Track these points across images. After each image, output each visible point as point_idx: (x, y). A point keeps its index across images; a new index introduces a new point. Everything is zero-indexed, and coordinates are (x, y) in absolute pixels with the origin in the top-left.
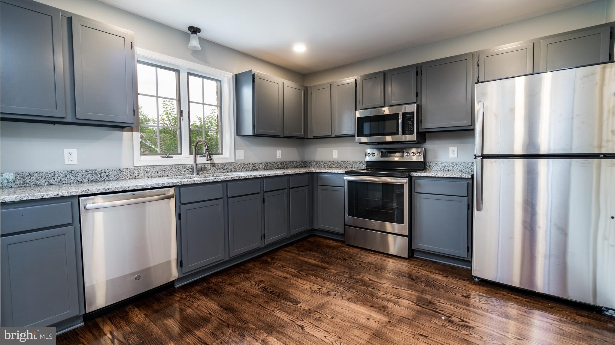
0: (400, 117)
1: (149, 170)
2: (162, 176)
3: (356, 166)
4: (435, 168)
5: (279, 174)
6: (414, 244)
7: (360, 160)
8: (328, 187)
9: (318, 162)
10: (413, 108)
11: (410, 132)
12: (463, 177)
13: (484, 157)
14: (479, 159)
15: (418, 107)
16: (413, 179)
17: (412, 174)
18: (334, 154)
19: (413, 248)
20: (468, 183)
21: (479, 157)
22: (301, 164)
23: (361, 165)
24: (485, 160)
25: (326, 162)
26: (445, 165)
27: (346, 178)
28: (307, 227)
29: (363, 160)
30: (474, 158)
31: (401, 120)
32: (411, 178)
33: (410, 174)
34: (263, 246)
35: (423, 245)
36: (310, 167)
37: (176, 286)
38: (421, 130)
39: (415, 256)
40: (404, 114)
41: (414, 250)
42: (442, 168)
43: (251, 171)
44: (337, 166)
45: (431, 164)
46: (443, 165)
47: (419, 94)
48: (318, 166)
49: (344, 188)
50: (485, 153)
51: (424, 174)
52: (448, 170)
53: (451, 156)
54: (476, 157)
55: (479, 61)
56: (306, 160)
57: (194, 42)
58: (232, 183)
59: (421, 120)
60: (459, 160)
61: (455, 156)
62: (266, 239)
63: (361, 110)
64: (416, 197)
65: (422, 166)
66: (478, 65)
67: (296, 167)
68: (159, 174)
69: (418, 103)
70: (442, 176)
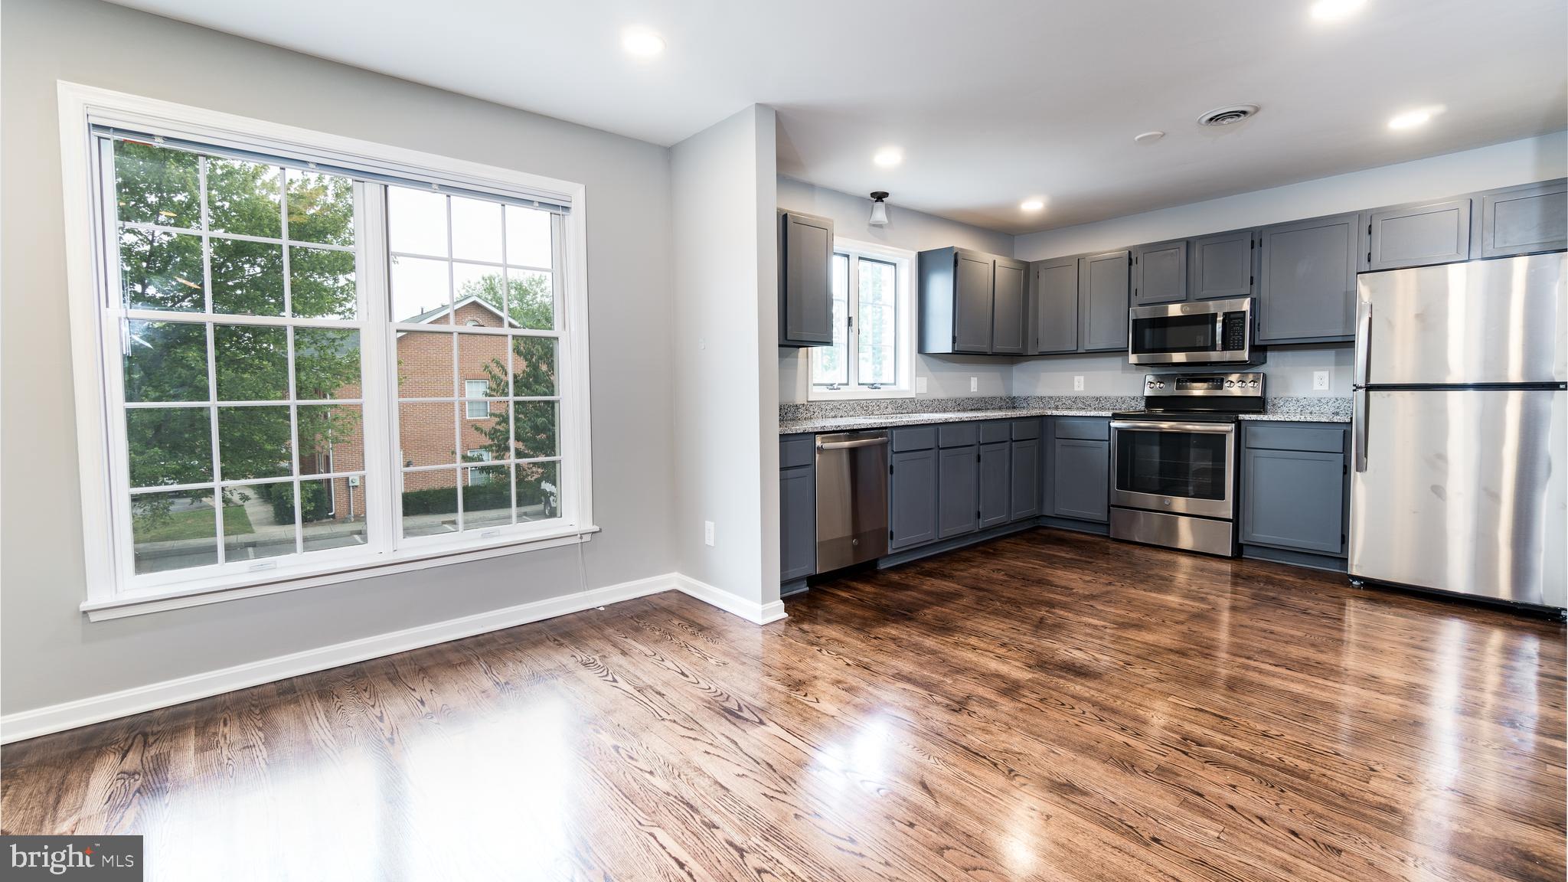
0: (1220, 319)
1: (823, 407)
2: (835, 417)
3: (1124, 406)
4: (1285, 409)
5: (1000, 417)
6: (1243, 536)
7: (1132, 394)
8: (1074, 441)
9: (1041, 398)
10: (1246, 305)
11: (1238, 346)
12: (1336, 421)
13: (1369, 388)
14: (1362, 392)
15: (1253, 303)
16: (1243, 425)
17: (1242, 417)
18: (1076, 384)
19: (1241, 541)
20: (1344, 431)
21: (1361, 388)
22: (1008, 402)
23: (1133, 403)
24: (1372, 393)
25: (1060, 398)
26: (1305, 402)
27: (1115, 424)
28: (1033, 511)
29: (1138, 394)
30: (1354, 390)
31: (1221, 324)
32: (1239, 424)
33: (1238, 417)
34: (977, 530)
35: (1259, 533)
36: (1024, 408)
37: (882, 568)
38: (1257, 343)
39: (1244, 556)
40: (1226, 315)
41: (1242, 545)
42: (1299, 409)
43: (936, 412)
44: (1084, 407)
45: (1276, 401)
46: (1301, 404)
47: (1255, 281)
48: (1042, 406)
49: (1110, 444)
50: (1373, 381)
51: (1265, 418)
52: (1311, 413)
53: (1317, 386)
54: (1357, 388)
55: (1370, 226)
56: (1015, 394)
57: (880, 214)
58: (944, 427)
59: (1259, 325)
60: (1332, 395)
61: (1326, 387)
62: (981, 520)
63: (1140, 305)
64: (1248, 456)
65: (1259, 404)
66: (1370, 233)
67: (1000, 408)
68: (833, 414)
69: (1254, 296)
70: (1297, 420)
